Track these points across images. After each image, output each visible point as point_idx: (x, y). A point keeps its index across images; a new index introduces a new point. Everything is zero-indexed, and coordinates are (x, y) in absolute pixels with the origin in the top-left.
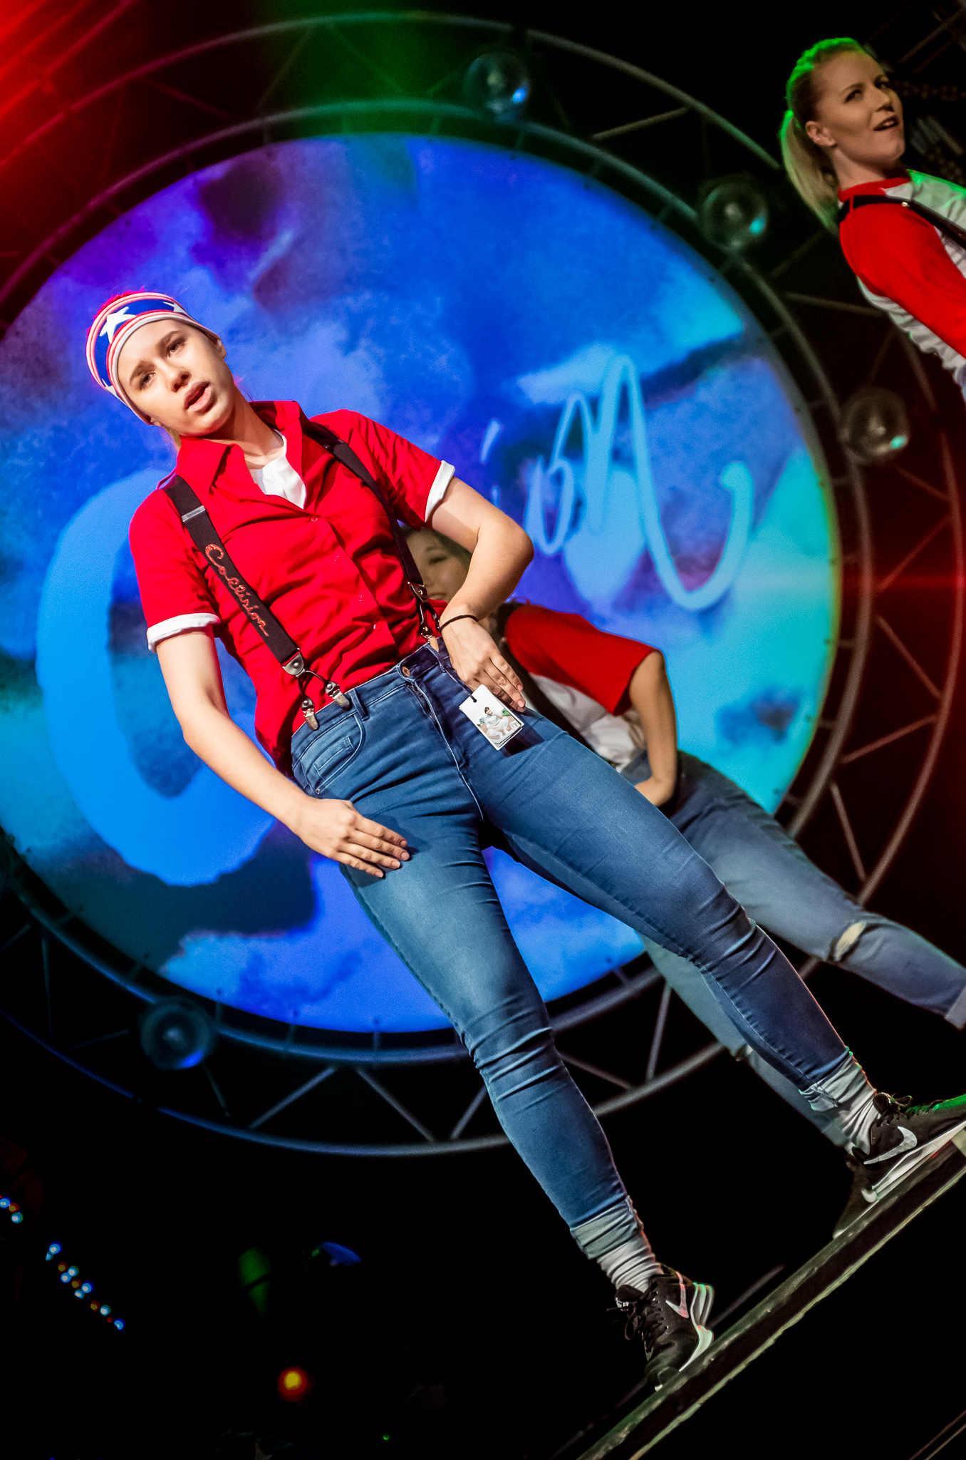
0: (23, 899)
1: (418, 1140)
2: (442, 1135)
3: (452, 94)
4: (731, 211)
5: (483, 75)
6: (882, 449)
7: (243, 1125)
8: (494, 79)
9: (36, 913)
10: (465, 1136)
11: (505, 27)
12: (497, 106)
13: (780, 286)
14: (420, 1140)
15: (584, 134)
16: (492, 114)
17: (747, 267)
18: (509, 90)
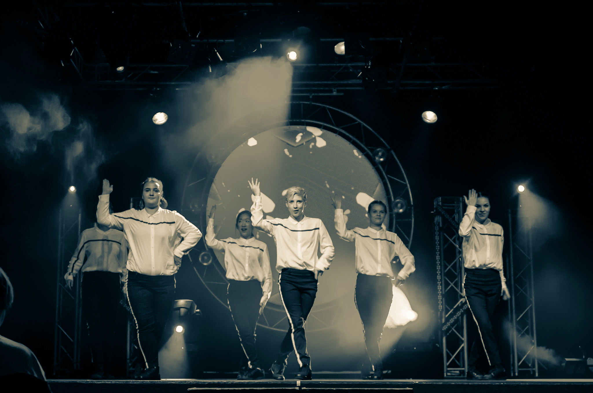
3: (372, 150)
4: (399, 205)
5: (378, 152)
7: (205, 281)
8: (380, 154)
11: (389, 147)
12: (377, 158)
13: (397, 223)
15: (387, 174)
16: (375, 159)
17: (394, 215)
18: (381, 157)
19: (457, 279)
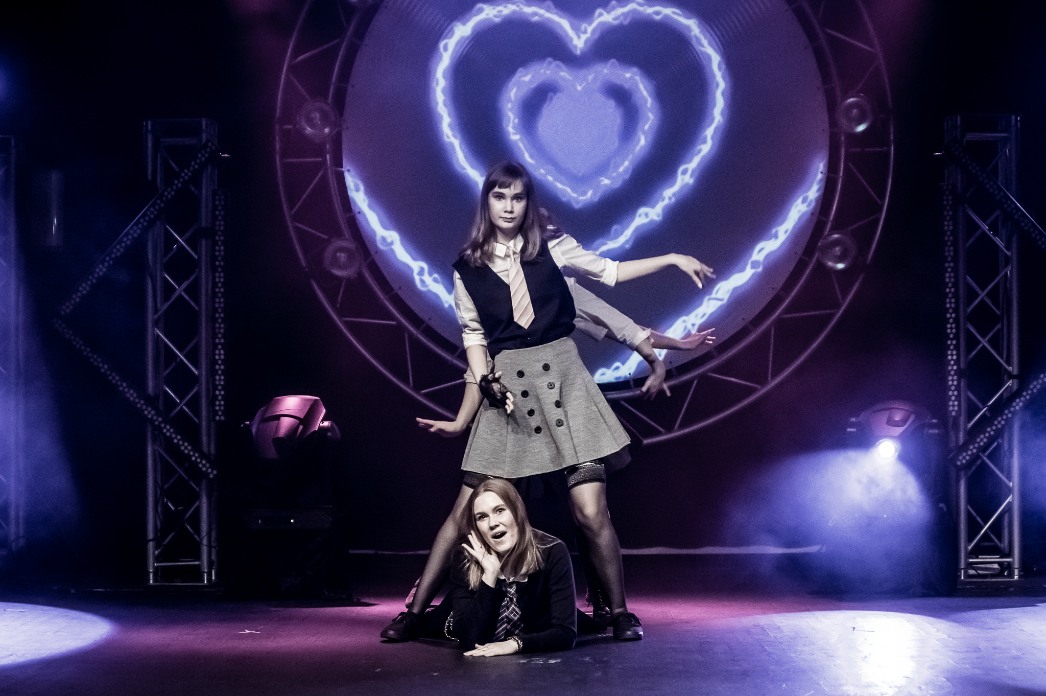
0: (328, 146)
1: (406, 381)
2: (417, 388)
4: (855, 113)
6: (830, 264)
7: (341, 315)
9: (328, 156)
10: (426, 396)
13: (849, 157)
14: (406, 382)
15: (823, 25)
17: (843, 138)
19: (998, 326)
